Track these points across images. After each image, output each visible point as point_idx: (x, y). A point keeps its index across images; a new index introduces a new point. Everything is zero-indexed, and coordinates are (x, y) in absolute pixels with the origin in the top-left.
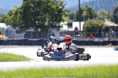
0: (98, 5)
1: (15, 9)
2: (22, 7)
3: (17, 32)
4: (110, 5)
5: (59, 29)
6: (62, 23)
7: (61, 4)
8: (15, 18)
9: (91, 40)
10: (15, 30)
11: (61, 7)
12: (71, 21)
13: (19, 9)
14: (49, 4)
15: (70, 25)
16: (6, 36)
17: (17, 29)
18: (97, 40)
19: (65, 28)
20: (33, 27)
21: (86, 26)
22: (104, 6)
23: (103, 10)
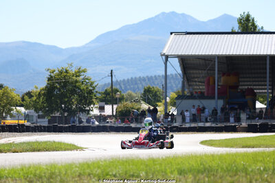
0: (123, 86)
1: (39, 90)
2: (46, 87)
3: (39, 117)
4: (136, 86)
5: (88, 113)
6: (92, 106)
7: (91, 85)
8: (38, 100)
9: (127, 125)
10: (37, 114)
11: (91, 88)
12: (103, 104)
13: (43, 90)
14: (77, 84)
15: (102, 109)
16: (28, 121)
17: (41, 113)
18: (133, 125)
19: (96, 112)
20: (58, 111)
21: (120, 110)
22: (128, 87)
23: (130, 91)
